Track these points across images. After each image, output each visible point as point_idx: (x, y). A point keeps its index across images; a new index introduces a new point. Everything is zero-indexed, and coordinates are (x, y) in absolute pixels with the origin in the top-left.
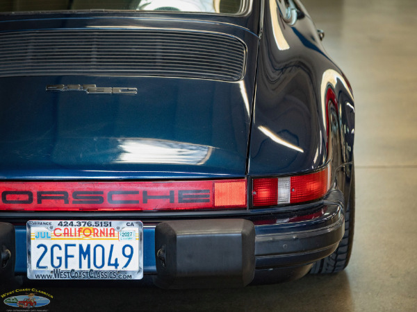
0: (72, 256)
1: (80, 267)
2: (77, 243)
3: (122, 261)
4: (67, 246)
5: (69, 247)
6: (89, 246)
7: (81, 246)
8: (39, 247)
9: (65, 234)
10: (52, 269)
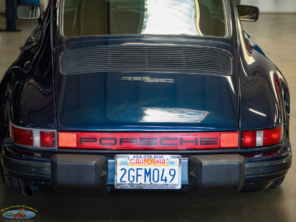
0: (141, 175)
1: (145, 181)
2: (144, 168)
3: (169, 178)
4: (137, 169)
5: (138, 170)
6: (150, 170)
7: (145, 170)
8: (121, 170)
9: (136, 162)
10: (129, 182)
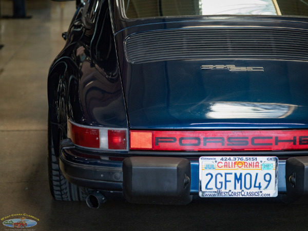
0: (230, 181)
1: (235, 188)
2: (233, 172)
3: (264, 184)
4: (226, 174)
6: (241, 174)
7: (236, 174)
8: (207, 175)
9: (225, 166)
10: (216, 190)
